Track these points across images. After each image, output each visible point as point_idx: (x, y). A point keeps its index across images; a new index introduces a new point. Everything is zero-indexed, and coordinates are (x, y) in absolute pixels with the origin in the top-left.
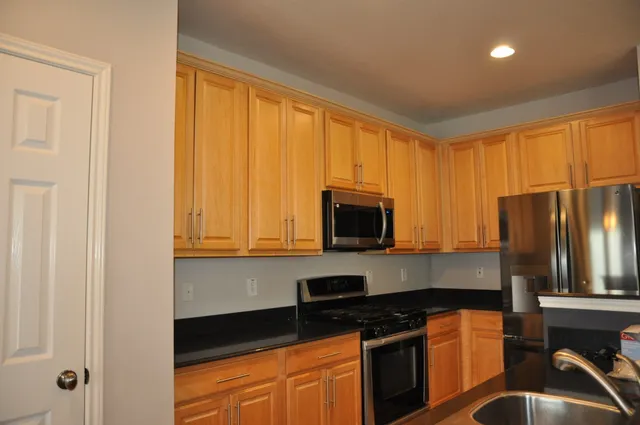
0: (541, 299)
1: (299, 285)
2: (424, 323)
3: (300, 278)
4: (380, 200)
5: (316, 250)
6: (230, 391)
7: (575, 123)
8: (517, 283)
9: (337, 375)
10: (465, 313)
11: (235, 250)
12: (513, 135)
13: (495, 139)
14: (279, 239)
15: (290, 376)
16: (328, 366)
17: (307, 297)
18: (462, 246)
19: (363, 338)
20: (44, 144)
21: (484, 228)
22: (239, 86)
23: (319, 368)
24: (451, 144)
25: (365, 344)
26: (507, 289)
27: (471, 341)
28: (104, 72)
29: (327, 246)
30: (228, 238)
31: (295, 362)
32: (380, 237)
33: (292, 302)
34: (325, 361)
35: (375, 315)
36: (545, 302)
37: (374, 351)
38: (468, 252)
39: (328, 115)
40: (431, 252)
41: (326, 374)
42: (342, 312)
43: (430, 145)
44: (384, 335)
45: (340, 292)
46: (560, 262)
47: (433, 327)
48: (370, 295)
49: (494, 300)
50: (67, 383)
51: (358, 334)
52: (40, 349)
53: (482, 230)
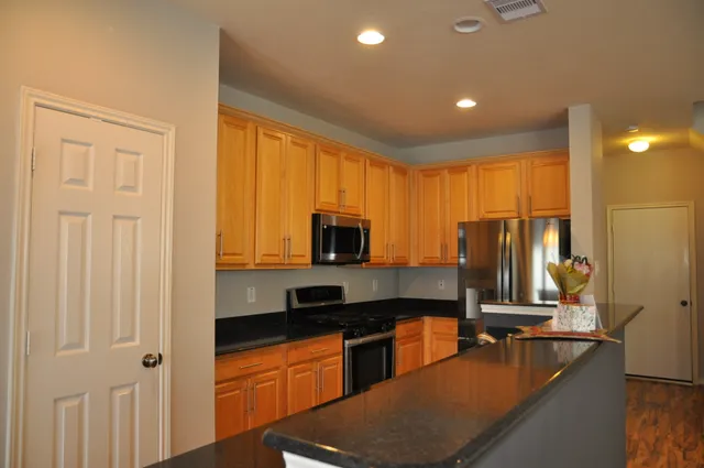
0: (482, 306)
1: (289, 293)
2: (394, 327)
3: (290, 287)
4: (358, 220)
5: (307, 265)
6: (250, 375)
7: (523, 161)
8: (470, 294)
9: (326, 366)
10: (427, 320)
11: (244, 265)
12: (474, 167)
13: (458, 169)
14: (277, 255)
15: (291, 366)
16: (317, 359)
17: (296, 304)
18: (426, 261)
19: (345, 338)
20: (133, 188)
21: (446, 246)
22: (250, 125)
23: (311, 361)
24: (422, 171)
25: (347, 342)
26: (462, 300)
27: (431, 343)
28: (170, 133)
29: (316, 261)
30: (240, 255)
31: (294, 356)
32: (358, 253)
33: (282, 308)
34: (316, 355)
35: (354, 319)
36: (486, 308)
37: (354, 349)
38: (430, 267)
39: (318, 148)
40: (400, 267)
41: (317, 366)
42: (325, 317)
43: (402, 171)
44: (362, 336)
45: (322, 300)
46: (504, 279)
47: (401, 330)
48: (347, 302)
49: (453, 309)
50: (150, 362)
51: (341, 334)
52: (131, 338)
53: (444, 248)
